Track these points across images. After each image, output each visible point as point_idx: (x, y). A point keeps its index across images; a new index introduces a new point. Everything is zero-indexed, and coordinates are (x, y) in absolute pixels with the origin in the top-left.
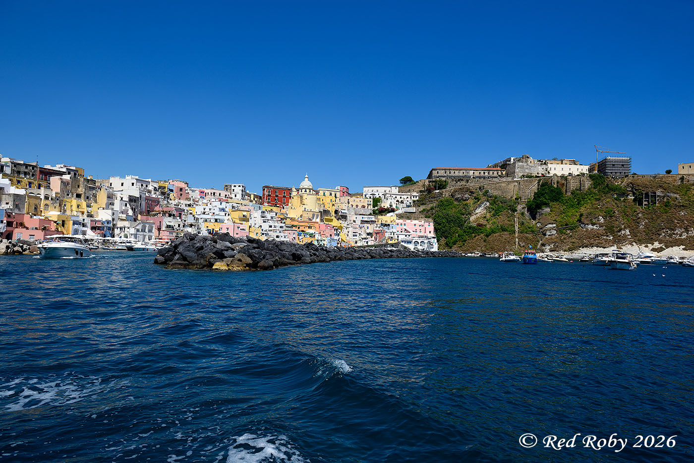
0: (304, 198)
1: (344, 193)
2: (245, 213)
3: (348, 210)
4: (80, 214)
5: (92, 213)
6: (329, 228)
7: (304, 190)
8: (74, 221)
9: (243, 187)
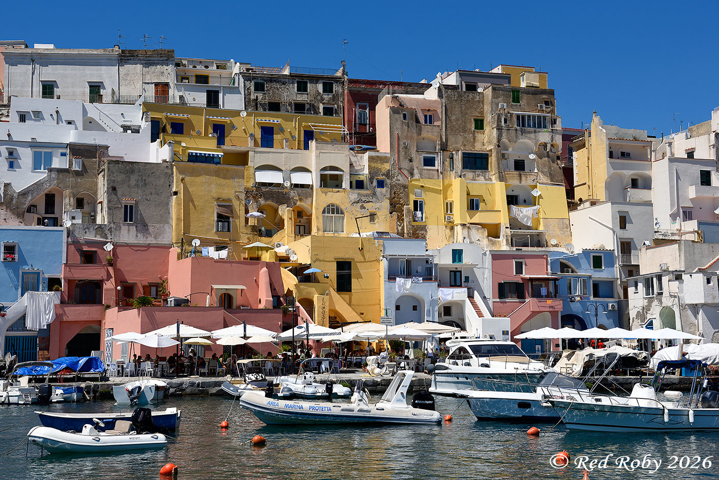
4: (480, 236)
5: (541, 228)
8: (392, 261)
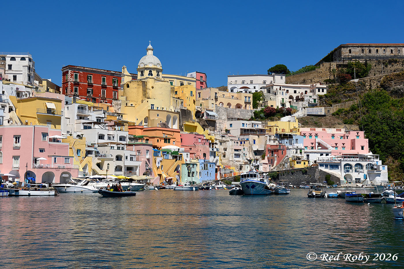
0: (149, 86)
1: (202, 83)
2: (51, 105)
3: (217, 111)
6: (200, 141)
7: (146, 73)
9: (30, 60)
